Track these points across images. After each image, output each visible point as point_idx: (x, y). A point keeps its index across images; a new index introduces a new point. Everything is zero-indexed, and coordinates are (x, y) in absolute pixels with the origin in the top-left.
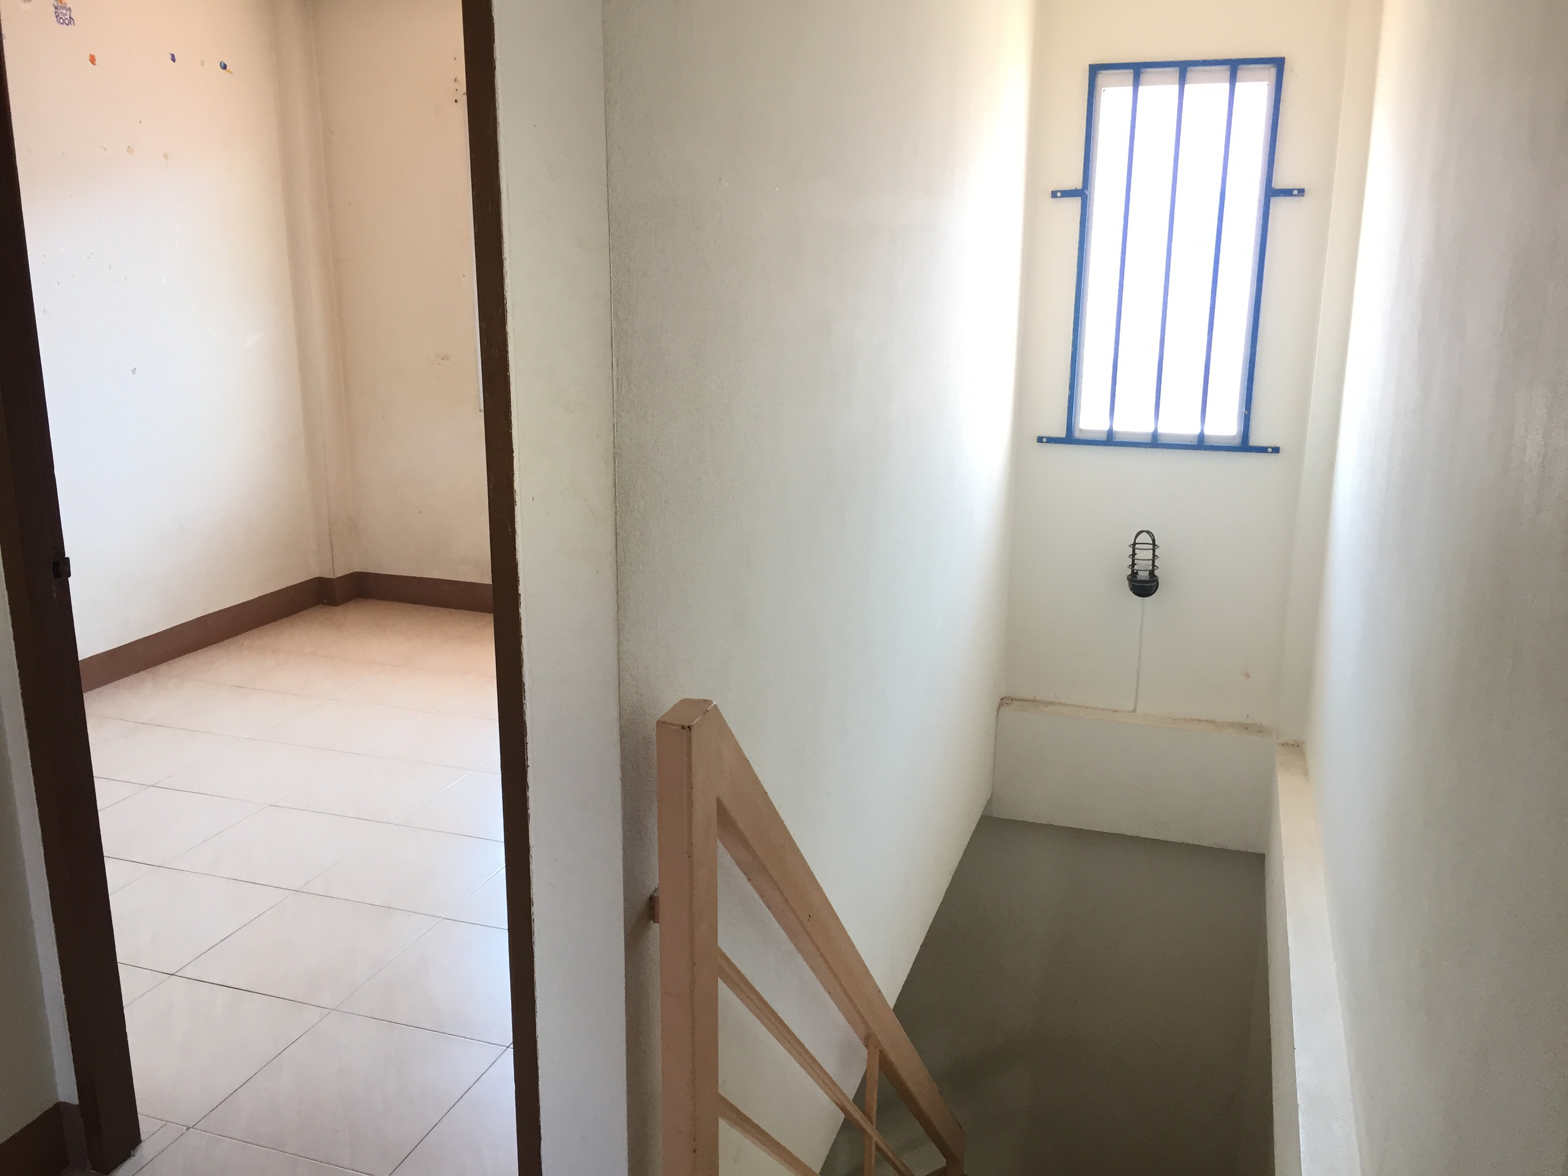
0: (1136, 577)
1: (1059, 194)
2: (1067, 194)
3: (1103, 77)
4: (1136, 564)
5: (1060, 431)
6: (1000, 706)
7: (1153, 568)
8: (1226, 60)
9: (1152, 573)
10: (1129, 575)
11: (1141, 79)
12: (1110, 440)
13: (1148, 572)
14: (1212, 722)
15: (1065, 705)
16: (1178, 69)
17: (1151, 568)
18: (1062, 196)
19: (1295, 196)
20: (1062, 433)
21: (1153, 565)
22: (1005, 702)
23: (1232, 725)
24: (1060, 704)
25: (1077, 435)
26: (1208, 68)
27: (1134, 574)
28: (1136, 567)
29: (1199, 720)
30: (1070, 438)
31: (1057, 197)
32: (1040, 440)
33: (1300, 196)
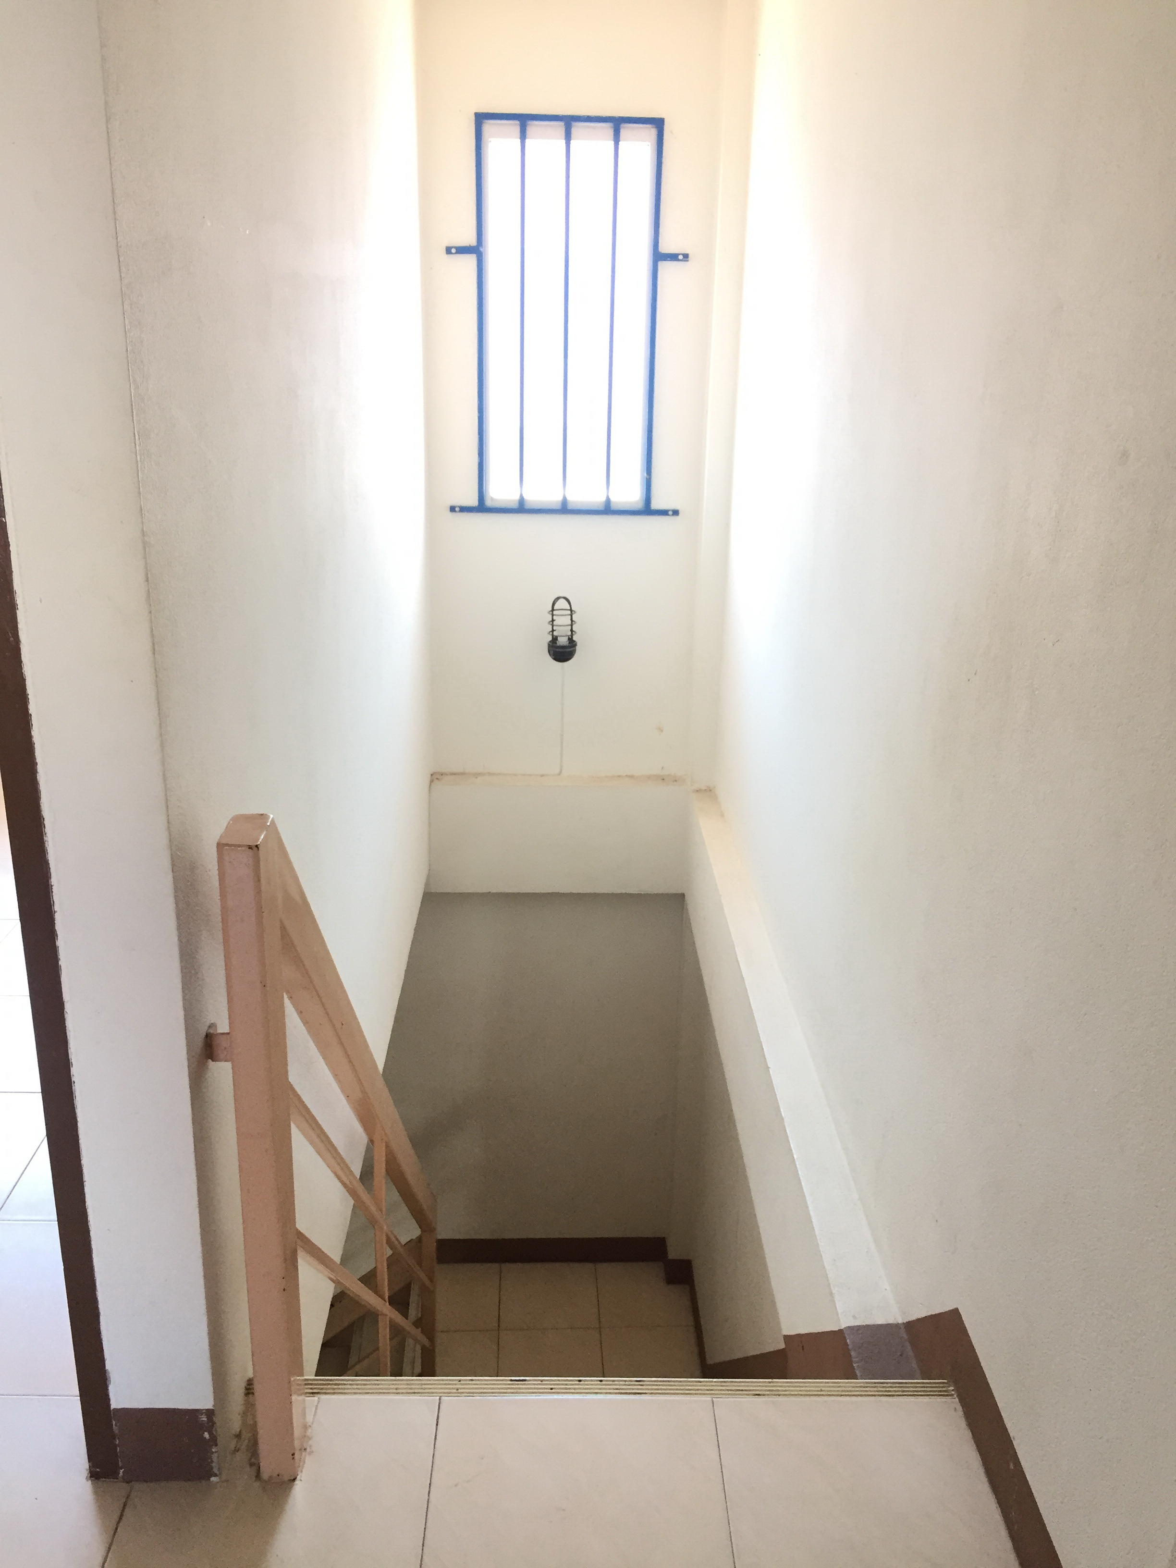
0: (556, 643)
1: (453, 251)
2: (462, 250)
3: (489, 127)
4: (555, 630)
5: (472, 500)
6: (432, 781)
7: (572, 633)
8: (610, 118)
9: (571, 640)
10: (550, 641)
11: (528, 132)
12: (521, 508)
13: (567, 637)
14: (632, 777)
15: (494, 774)
16: (563, 124)
17: (570, 633)
18: (457, 253)
19: (681, 260)
20: (473, 502)
21: (572, 630)
22: (435, 777)
23: (649, 777)
24: (490, 774)
25: (488, 503)
26: (592, 124)
27: (555, 639)
28: (555, 633)
29: (619, 776)
30: (482, 507)
31: (451, 253)
32: (453, 509)
33: (685, 261)
